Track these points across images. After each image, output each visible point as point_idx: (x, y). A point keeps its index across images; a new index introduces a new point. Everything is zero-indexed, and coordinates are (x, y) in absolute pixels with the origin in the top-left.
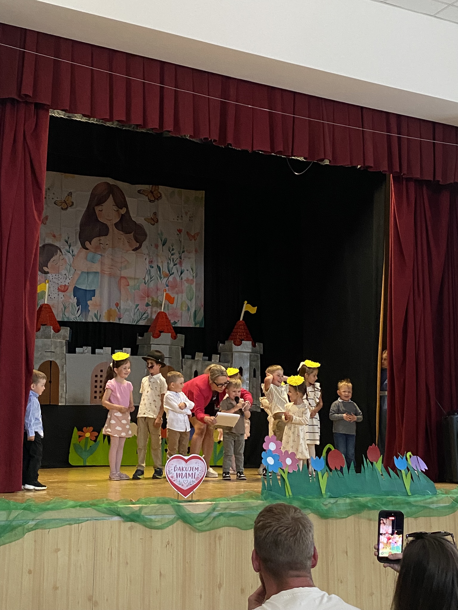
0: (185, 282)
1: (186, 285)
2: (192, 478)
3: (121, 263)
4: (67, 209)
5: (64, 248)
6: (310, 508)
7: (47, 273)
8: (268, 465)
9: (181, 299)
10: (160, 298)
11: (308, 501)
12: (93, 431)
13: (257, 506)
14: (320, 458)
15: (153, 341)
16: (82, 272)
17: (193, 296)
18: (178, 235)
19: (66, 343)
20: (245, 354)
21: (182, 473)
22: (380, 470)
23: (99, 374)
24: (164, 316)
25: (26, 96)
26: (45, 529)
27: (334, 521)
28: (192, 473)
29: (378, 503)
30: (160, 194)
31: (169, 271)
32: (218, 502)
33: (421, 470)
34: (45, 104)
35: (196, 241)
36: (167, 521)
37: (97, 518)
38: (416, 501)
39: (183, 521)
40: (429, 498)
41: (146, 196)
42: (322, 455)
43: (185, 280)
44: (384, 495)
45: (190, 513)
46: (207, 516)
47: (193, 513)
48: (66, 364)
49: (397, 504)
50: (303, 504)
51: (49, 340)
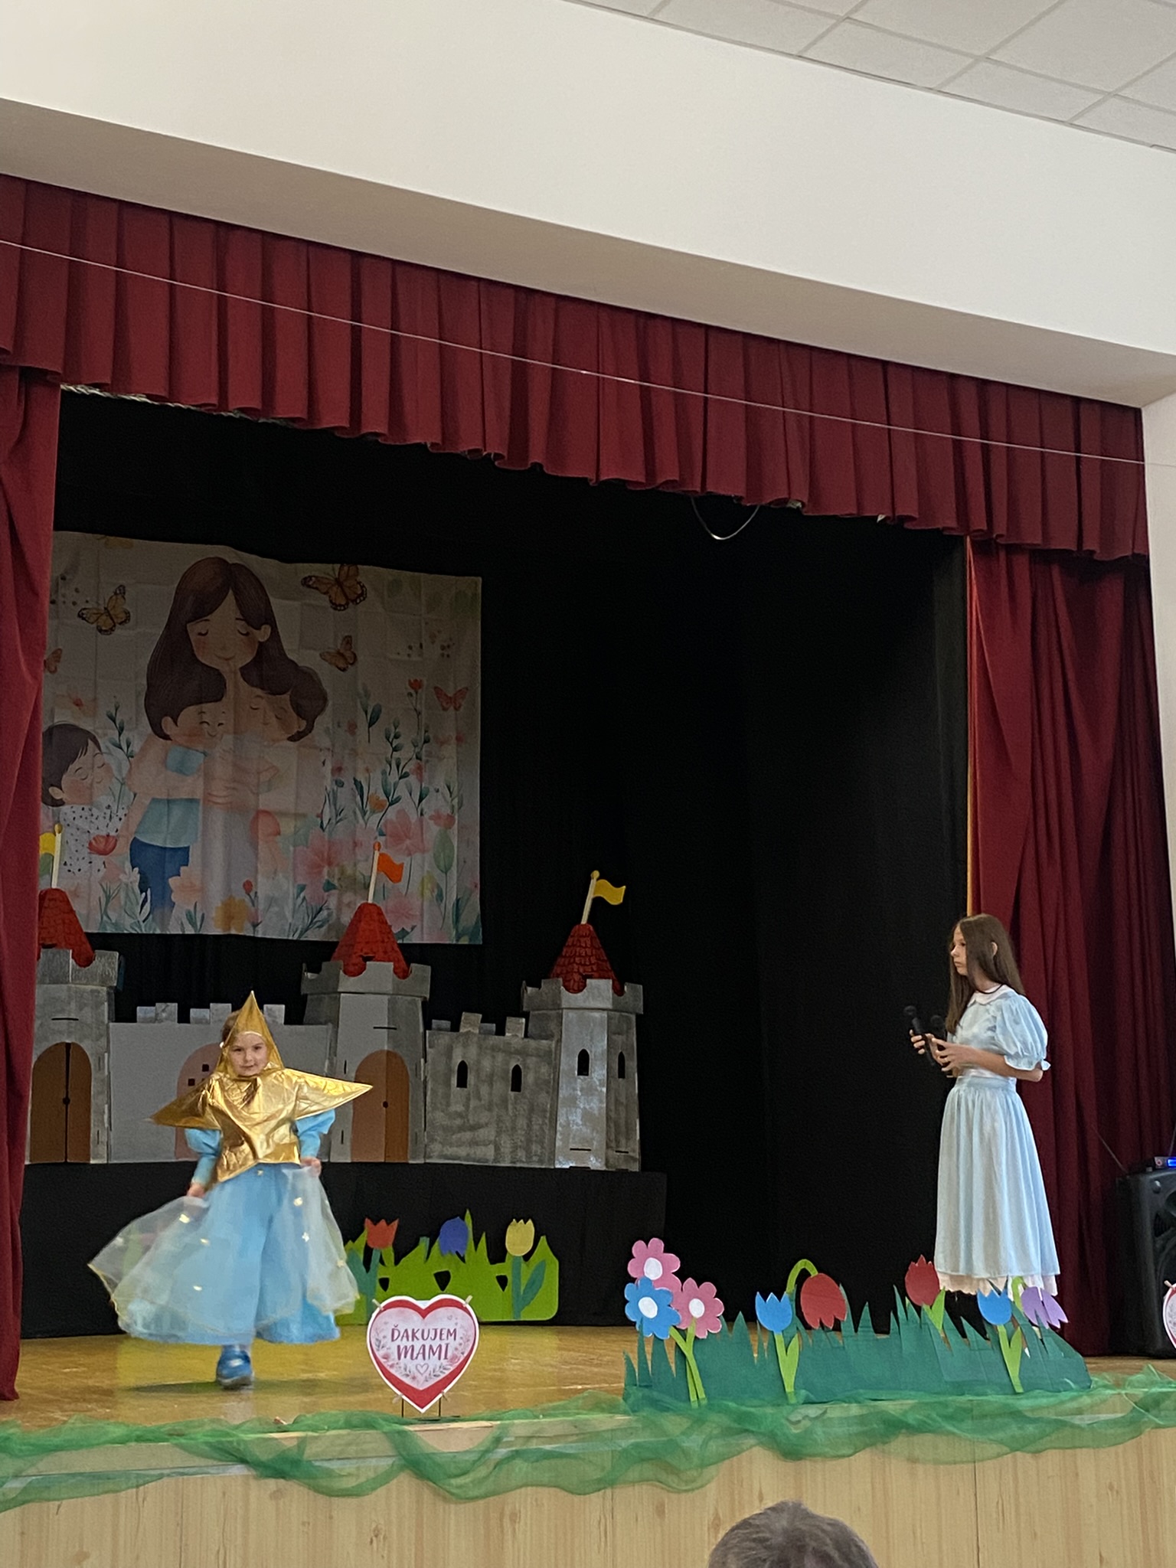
0: (432, 822)
1: (433, 830)
2: (439, 1359)
3: (259, 773)
4: (112, 630)
5: (107, 735)
6: (752, 1432)
7: (61, 803)
8: (643, 1318)
9: (417, 868)
10: (362, 867)
11: (750, 1412)
13: (612, 1430)
14: (780, 1298)
15: (347, 983)
16: (153, 799)
17: (453, 860)
18: (410, 694)
19: (108, 993)
20: (597, 1015)
21: (413, 1346)
22: (941, 1326)
24: (376, 917)
26: (48, 1500)
27: (819, 1466)
28: (440, 1346)
29: (934, 1415)
30: (363, 587)
31: (387, 795)
33: (1051, 1326)
34: (45, 372)
35: (462, 709)
36: (372, 1475)
37: (186, 1470)
38: (1033, 1409)
39: (416, 1474)
40: (1069, 1400)
41: (325, 593)
42: (785, 1290)
43: (431, 818)
44: (951, 1394)
45: (431, 1451)
46: (480, 1459)
47: (444, 1453)
48: (108, 1051)
49: (985, 1416)
50: (735, 1421)
51: (64, 987)
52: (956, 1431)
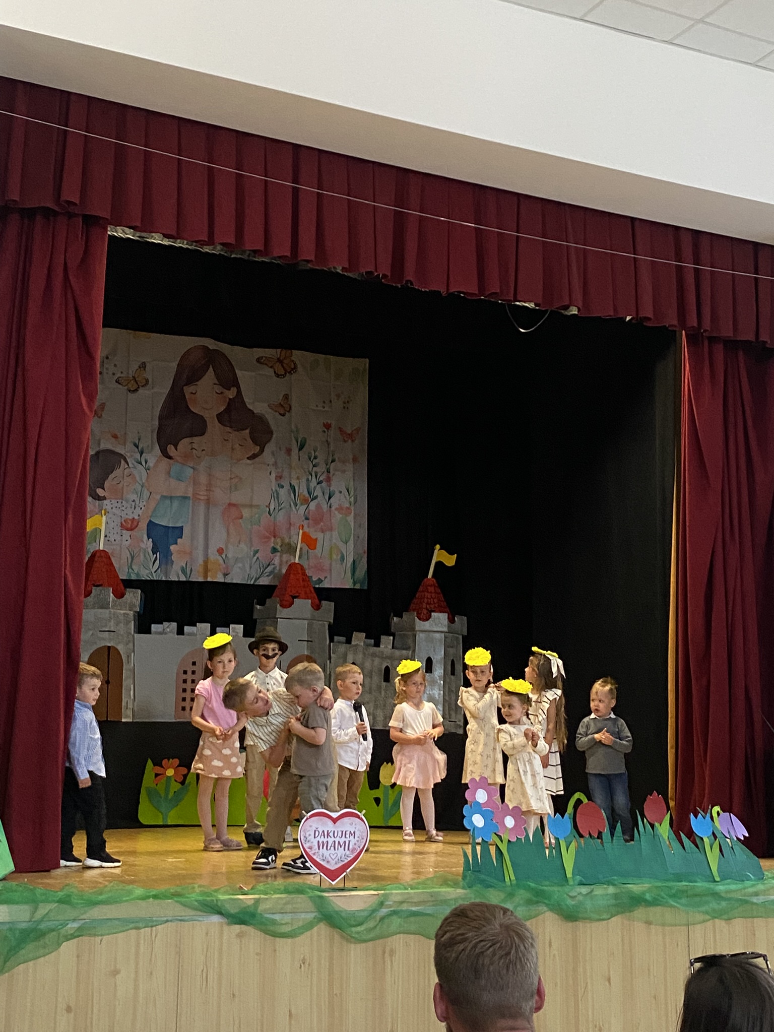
0: (336, 512)
1: (338, 516)
2: (344, 850)
4: (136, 390)
6: (544, 903)
7: (103, 498)
8: (475, 827)
9: (329, 541)
10: (293, 539)
11: (543, 891)
12: (178, 766)
13: (455, 899)
14: (563, 816)
15: (282, 612)
16: (162, 497)
17: (350, 536)
18: (324, 432)
19: (134, 616)
20: (437, 635)
21: (327, 842)
22: (667, 838)
23: (190, 669)
24: (300, 571)
25: (69, 203)
26: (95, 935)
27: (588, 925)
28: (345, 842)
29: (662, 894)
30: (295, 364)
31: (309, 493)
32: (388, 892)
33: (737, 838)
34: (101, 217)
35: (356, 441)
36: (301, 924)
37: (182, 918)
38: (727, 892)
39: (328, 922)
40: (751, 886)
41: (271, 367)
42: (566, 811)
43: (336, 509)
44: (673, 881)
45: (341, 909)
46: (370, 915)
47: (346, 911)
48: (134, 651)
49: (696, 895)
50: (534, 896)
51: (107, 611)
52: (675, 904)
